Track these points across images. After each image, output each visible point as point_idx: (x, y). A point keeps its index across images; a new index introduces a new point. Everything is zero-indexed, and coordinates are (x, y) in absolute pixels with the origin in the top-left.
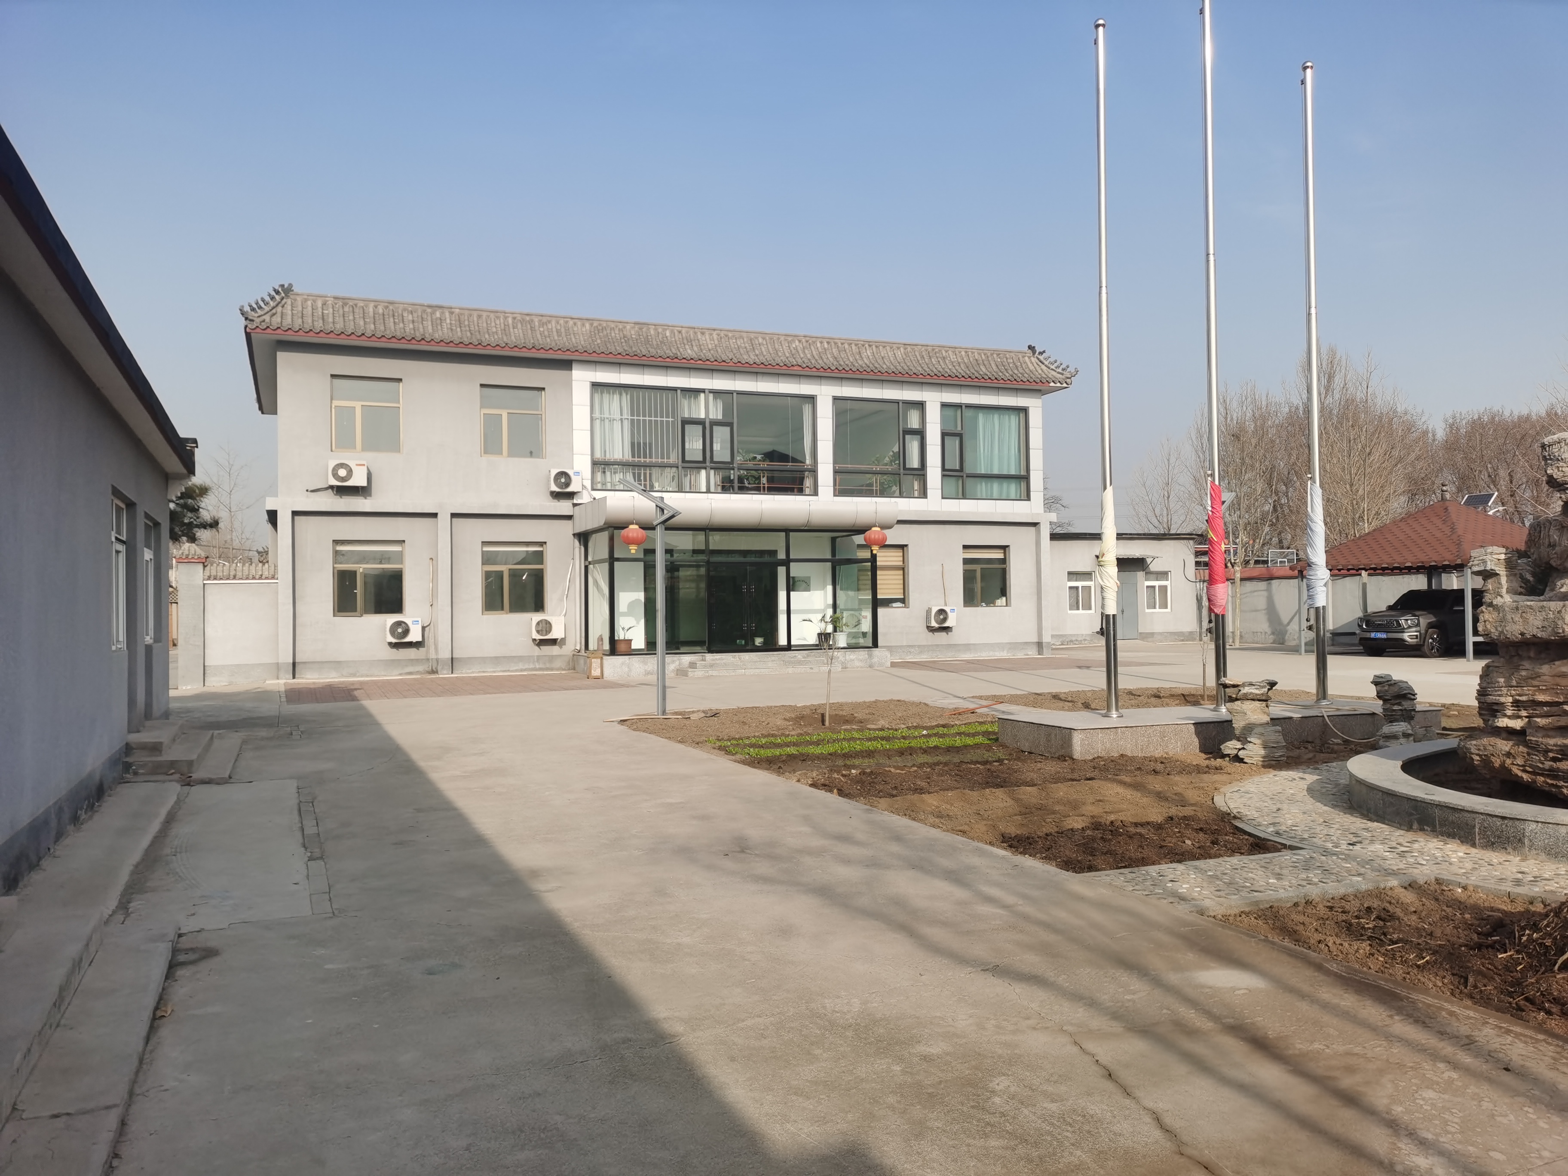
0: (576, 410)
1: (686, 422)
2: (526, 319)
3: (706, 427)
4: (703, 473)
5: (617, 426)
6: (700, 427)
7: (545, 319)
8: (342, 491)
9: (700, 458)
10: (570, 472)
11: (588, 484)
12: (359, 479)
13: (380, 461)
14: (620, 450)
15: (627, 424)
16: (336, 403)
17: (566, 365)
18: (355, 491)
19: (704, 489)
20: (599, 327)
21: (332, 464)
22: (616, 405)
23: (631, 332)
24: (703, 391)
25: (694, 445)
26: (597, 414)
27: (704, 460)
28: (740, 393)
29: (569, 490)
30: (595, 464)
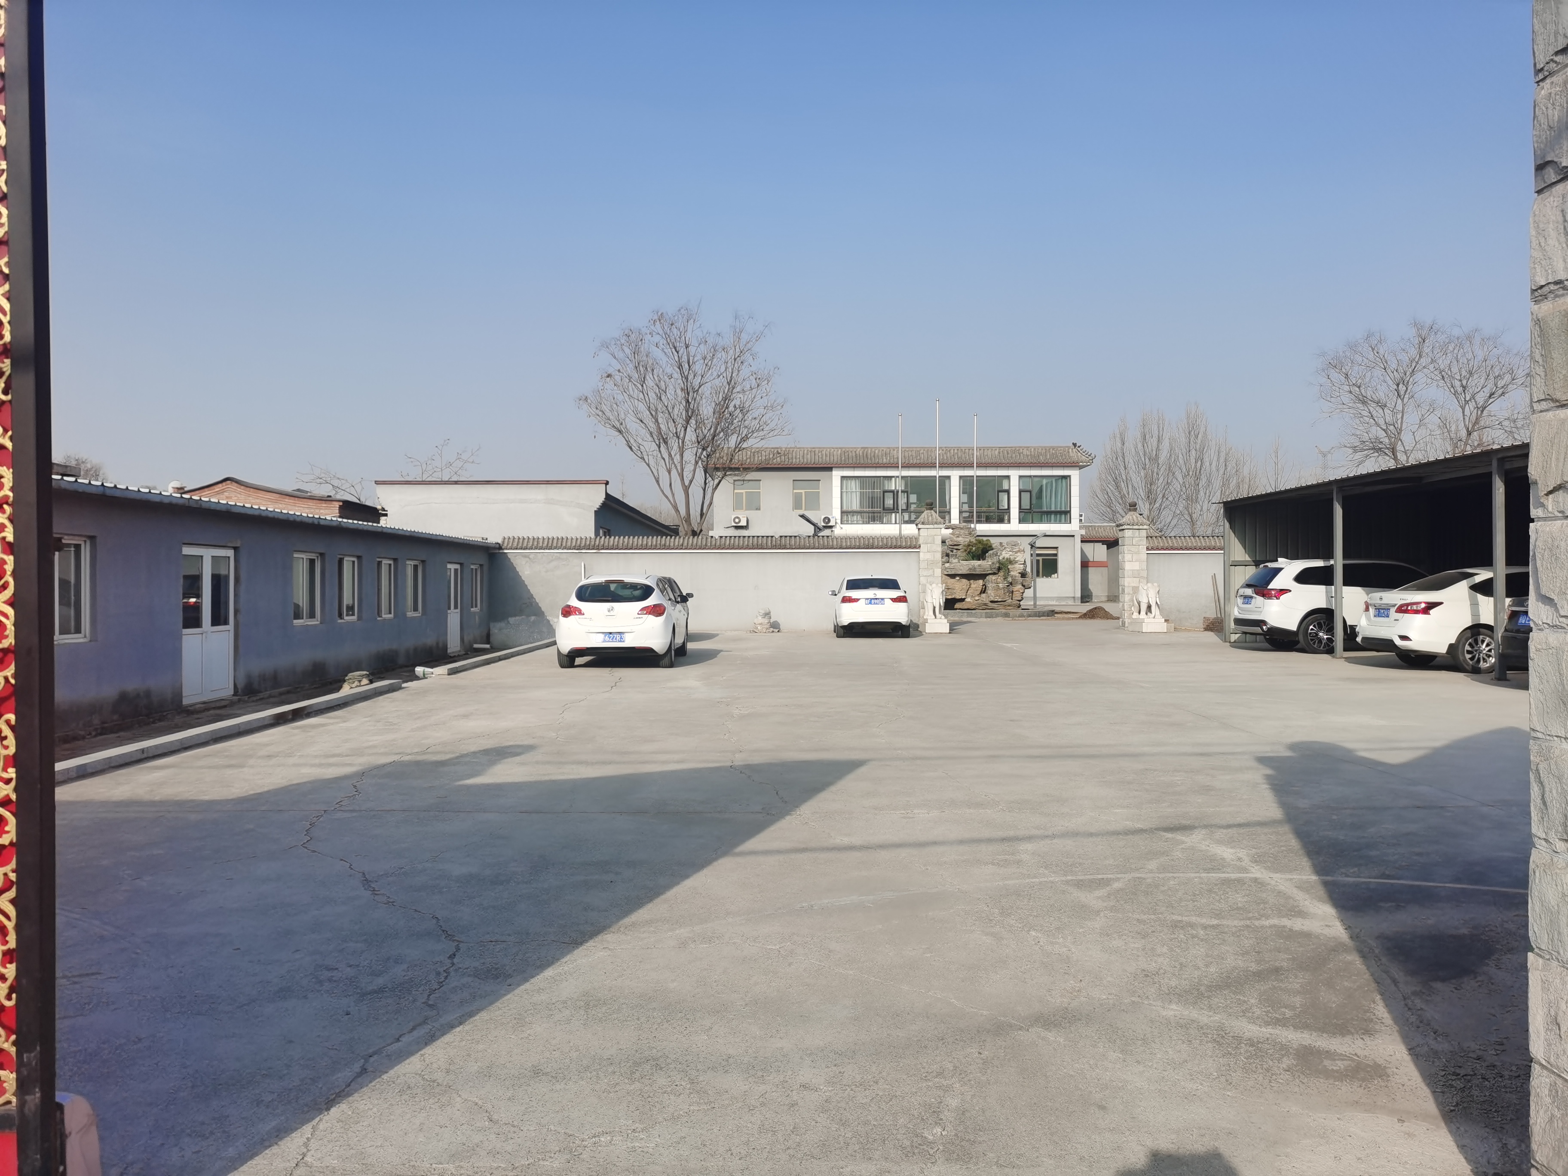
0: (834, 488)
1: (884, 492)
2: (812, 451)
3: (895, 494)
4: (893, 515)
5: (854, 495)
6: (892, 494)
7: (821, 450)
8: (737, 528)
9: (892, 507)
10: (830, 517)
11: (839, 521)
12: (743, 523)
13: (752, 514)
14: (855, 506)
15: (858, 494)
16: (736, 491)
17: (830, 469)
18: (742, 527)
19: (894, 522)
20: (845, 452)
21: (733, 517)
22: (854, 486)
23: (860, 452)
24: (893, 477)
25: (889, 502)
26: (844, 490)
27: (894, 509)
28: (911, 477)
29: (830, 525)
30: (842, 512)
